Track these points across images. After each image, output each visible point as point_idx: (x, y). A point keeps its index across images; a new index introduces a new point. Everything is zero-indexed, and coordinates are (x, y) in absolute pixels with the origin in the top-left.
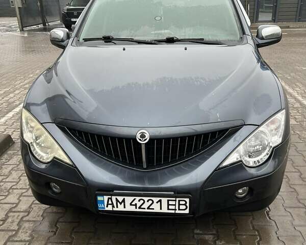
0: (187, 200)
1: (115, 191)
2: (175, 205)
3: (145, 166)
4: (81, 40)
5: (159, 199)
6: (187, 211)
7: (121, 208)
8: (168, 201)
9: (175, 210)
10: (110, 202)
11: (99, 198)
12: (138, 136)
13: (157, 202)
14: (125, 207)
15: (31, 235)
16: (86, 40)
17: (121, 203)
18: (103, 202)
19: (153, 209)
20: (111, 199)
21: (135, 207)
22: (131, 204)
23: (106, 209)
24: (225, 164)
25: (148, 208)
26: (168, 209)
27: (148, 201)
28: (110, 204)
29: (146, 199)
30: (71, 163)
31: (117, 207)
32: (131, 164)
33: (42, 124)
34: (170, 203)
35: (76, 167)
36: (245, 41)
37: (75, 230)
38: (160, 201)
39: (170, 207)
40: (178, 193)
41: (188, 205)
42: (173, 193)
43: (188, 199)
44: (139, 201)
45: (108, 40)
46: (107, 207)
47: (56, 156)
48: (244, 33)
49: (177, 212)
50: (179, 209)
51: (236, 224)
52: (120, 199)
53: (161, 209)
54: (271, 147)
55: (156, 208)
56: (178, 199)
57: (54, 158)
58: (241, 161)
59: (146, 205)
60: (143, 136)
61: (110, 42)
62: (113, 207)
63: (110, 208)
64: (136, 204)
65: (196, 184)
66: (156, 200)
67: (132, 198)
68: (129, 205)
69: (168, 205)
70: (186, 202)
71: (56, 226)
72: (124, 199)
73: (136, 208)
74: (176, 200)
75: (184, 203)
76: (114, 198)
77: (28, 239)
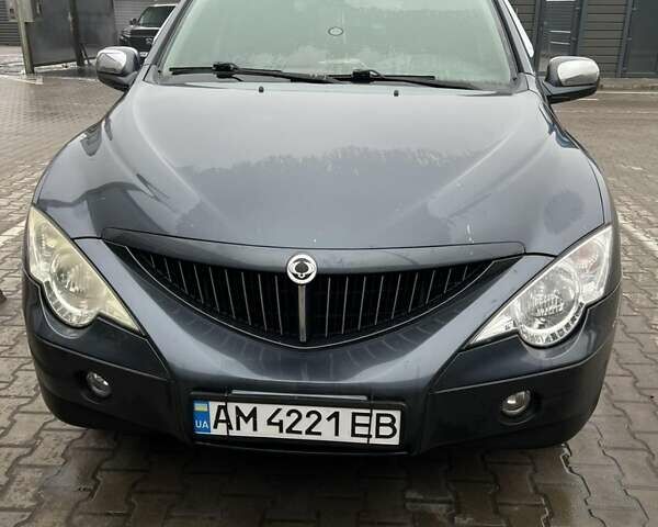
0: (397, 414)
1: (235, 392)
2: (369, 425)
3: (303, 338)
4: (166, 71)
5: (333, 410)
6: (395, 441)
7: (246, 430)
8: (354, 415)
9: (369, 436)
10: (222, 417)
11: (199, 407)
12: (292, 268)
13: (329, 419)
14: (255, 429)
15: (36, 497)
16: (176, 71)
17: (247, 420)
18: (206, 415)
19: (319, 434)
20: (225, 408)
21: (278, 428)
22: (270, 422)
23: (214, 432)
24: (481, 337)
25: (309, 432)
26: (354, 435)
27: (308, 415)
28: (223, 421)
29: (304, 410)
30: (136, 327)
31: (238, 428)
32: (273, 332)
33: (73, 240)
34: (359, 420)
35: (148, 336)
36: (523, 86)
37: (138, 488)
38: (336, 415)
39: (358, 430)
40: (376, 398)
41: (397, 425)
42: (364, 398)
43: (399, 412)
44: (289, 414)
45: (224, 71)
46: (215, 427)
47: (102, 311)
48: (520, 69)
49: (374, 441)
50: (378, 436)
51: (496, 481)
52: (246, 409)
53: (337, 434)
54: (581, 304)
55: (326, 432)
56: (375, 412)
57: (100, 315)
58: (516, 332)
59: (303, 425)
60: (302, 267)
61: (230, 77)
62: (230, 427)
63: (221, 430)
64: (281, 422)
65: (417, 381)
66: (326, 412)
67: (274, 408)
68: (265, 423)
69: (354, 424)
70: (394, 420)
71: (94, 477)
72: (255, 409)
73: (281, 431)
74: (370, 415)
75: (389, 420)
76: (231, 407)
77: (28, 504)
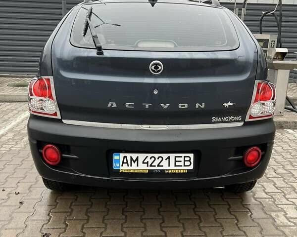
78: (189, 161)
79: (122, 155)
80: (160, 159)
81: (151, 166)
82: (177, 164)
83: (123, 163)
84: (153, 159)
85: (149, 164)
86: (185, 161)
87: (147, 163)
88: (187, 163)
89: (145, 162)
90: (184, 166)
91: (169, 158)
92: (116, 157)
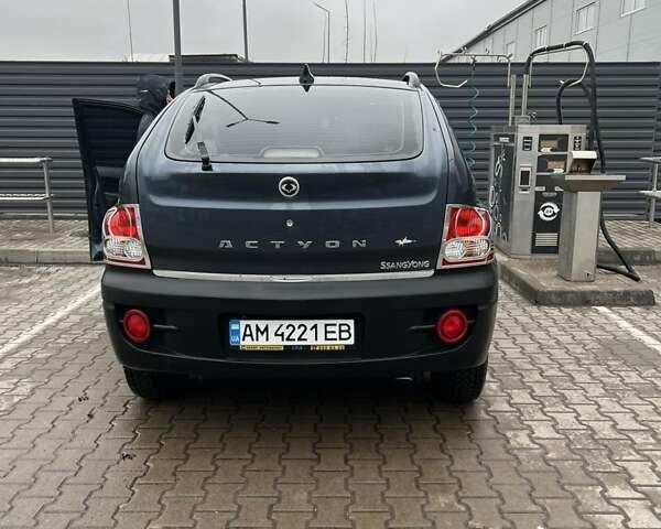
78: (348, 331)
79: (243, 323)
80: (303, 328)
81: (288, 339)
82: (329, 336)
83: (245, 335)
84: (291, 329)
85: (285, 337)
86: (341, 331)
87: (282, 335)
88: (345, 335)
89: (279, 333)
90: (341, 339)
91: (315, 326)
92: (234, 327)
